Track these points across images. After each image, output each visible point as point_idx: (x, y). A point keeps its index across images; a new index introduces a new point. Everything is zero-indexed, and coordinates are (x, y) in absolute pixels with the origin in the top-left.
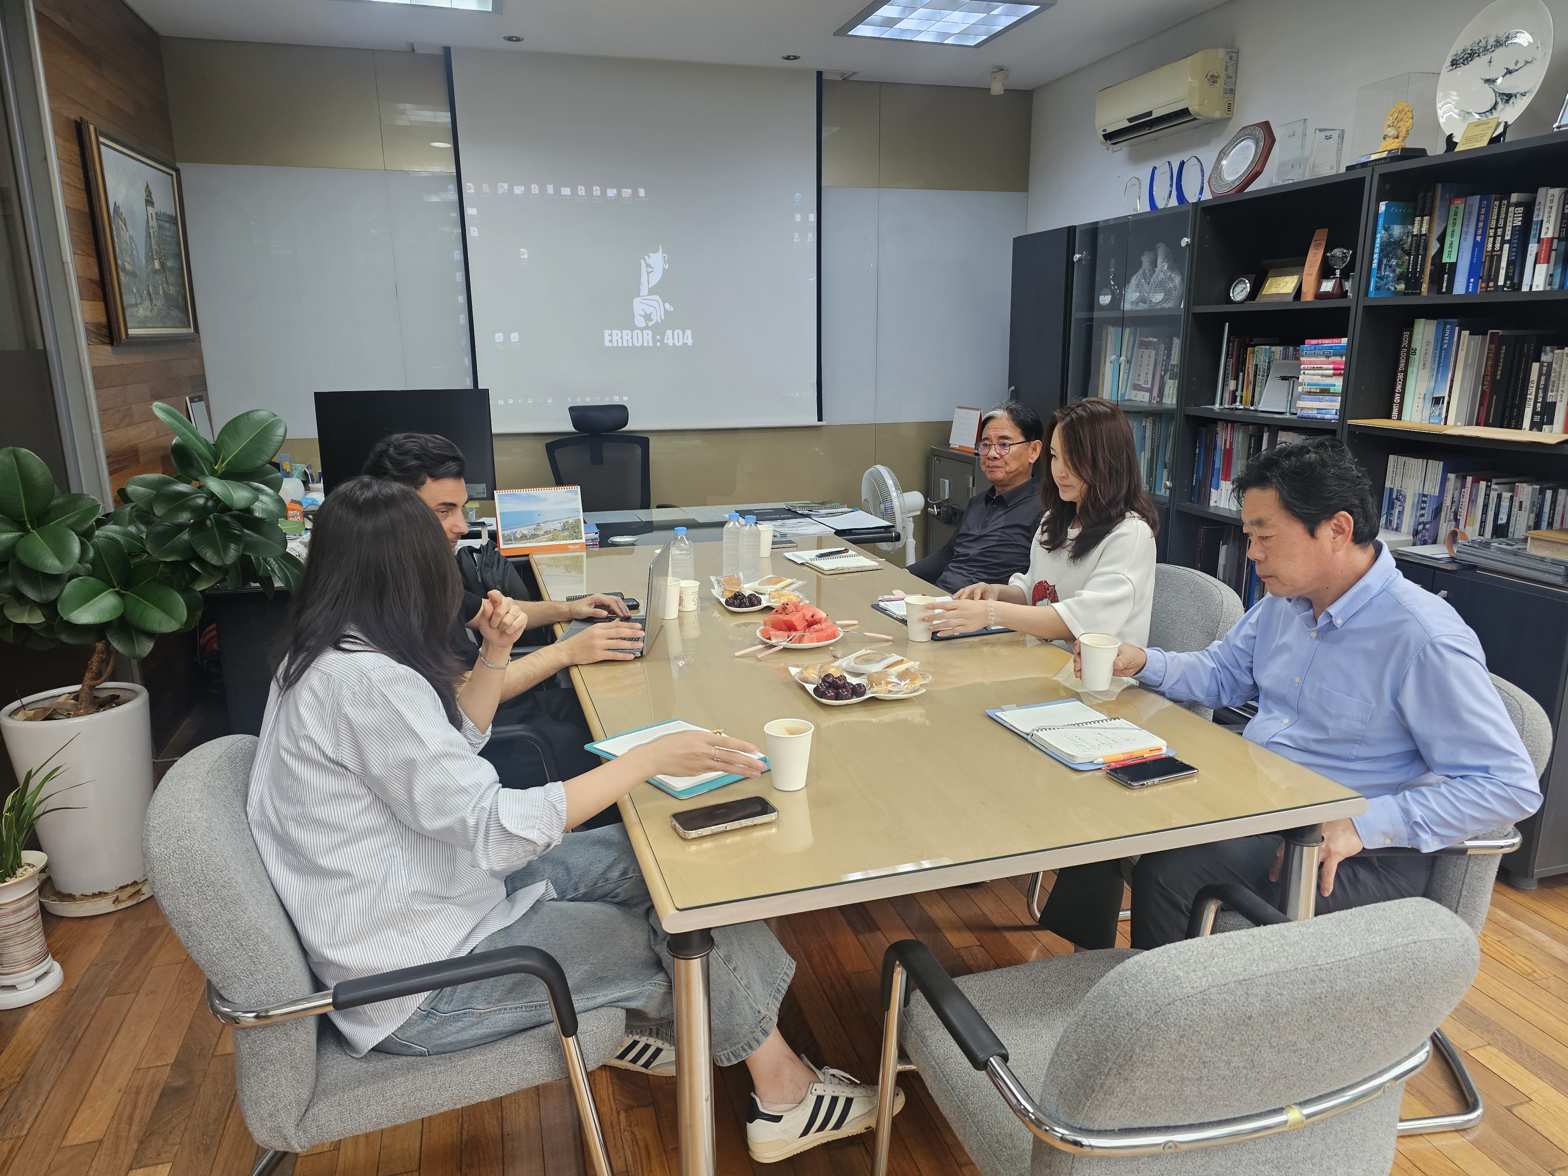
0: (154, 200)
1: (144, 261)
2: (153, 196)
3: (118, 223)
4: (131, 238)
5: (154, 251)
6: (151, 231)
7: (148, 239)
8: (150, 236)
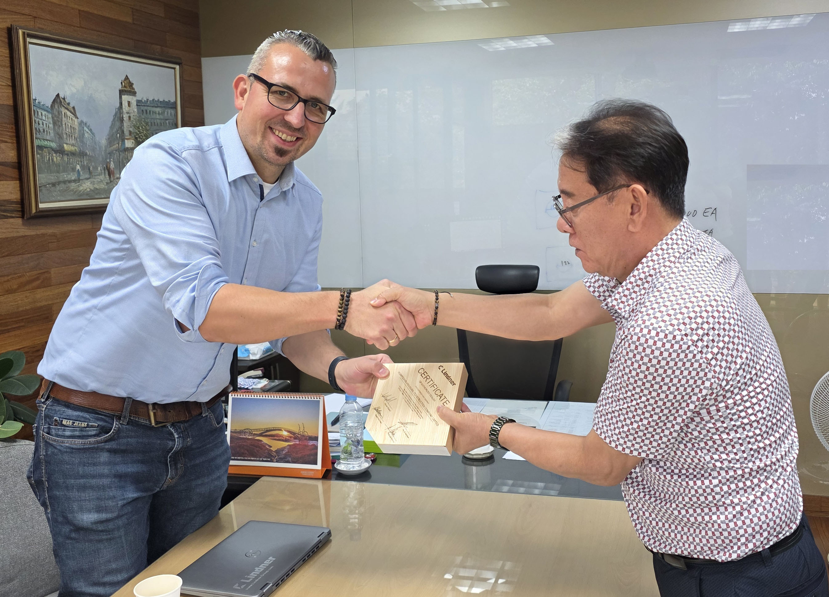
0: (136, 90)
1: (104, 142)
2: (134, 86)
3: (59, 113)
4: (81, 123)
5: (126, 133)
6: (126, 117)
7: (118, 124)
8: (122, 120)
